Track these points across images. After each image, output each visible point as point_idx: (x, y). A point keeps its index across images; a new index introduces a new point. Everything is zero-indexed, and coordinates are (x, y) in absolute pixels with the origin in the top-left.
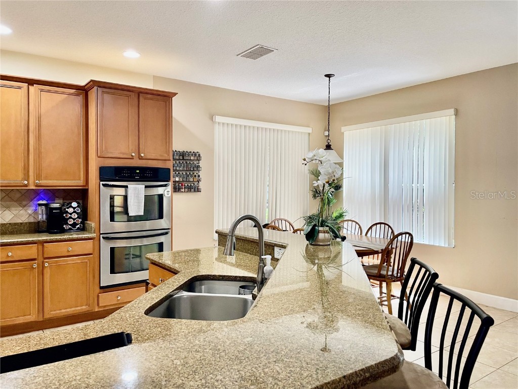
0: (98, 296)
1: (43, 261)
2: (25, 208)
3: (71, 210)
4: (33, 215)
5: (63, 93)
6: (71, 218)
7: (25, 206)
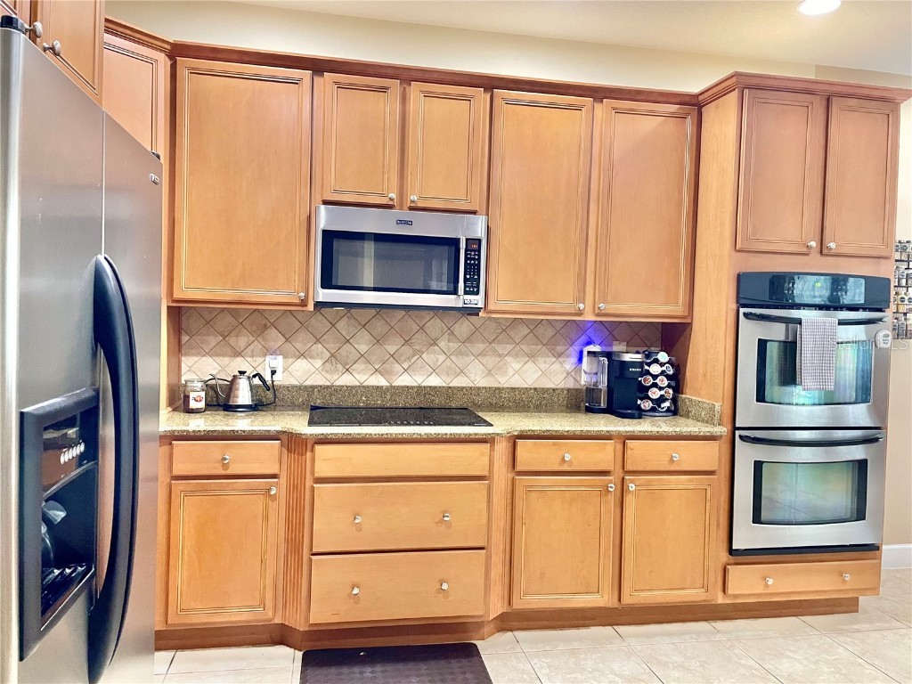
0: (725, 570)
1: (623, 479)
2: (561, 359)
3: (655, 369)
4: (573, 374)
5: (652, 114)
6: (655, 385)
7: (560, 355)
